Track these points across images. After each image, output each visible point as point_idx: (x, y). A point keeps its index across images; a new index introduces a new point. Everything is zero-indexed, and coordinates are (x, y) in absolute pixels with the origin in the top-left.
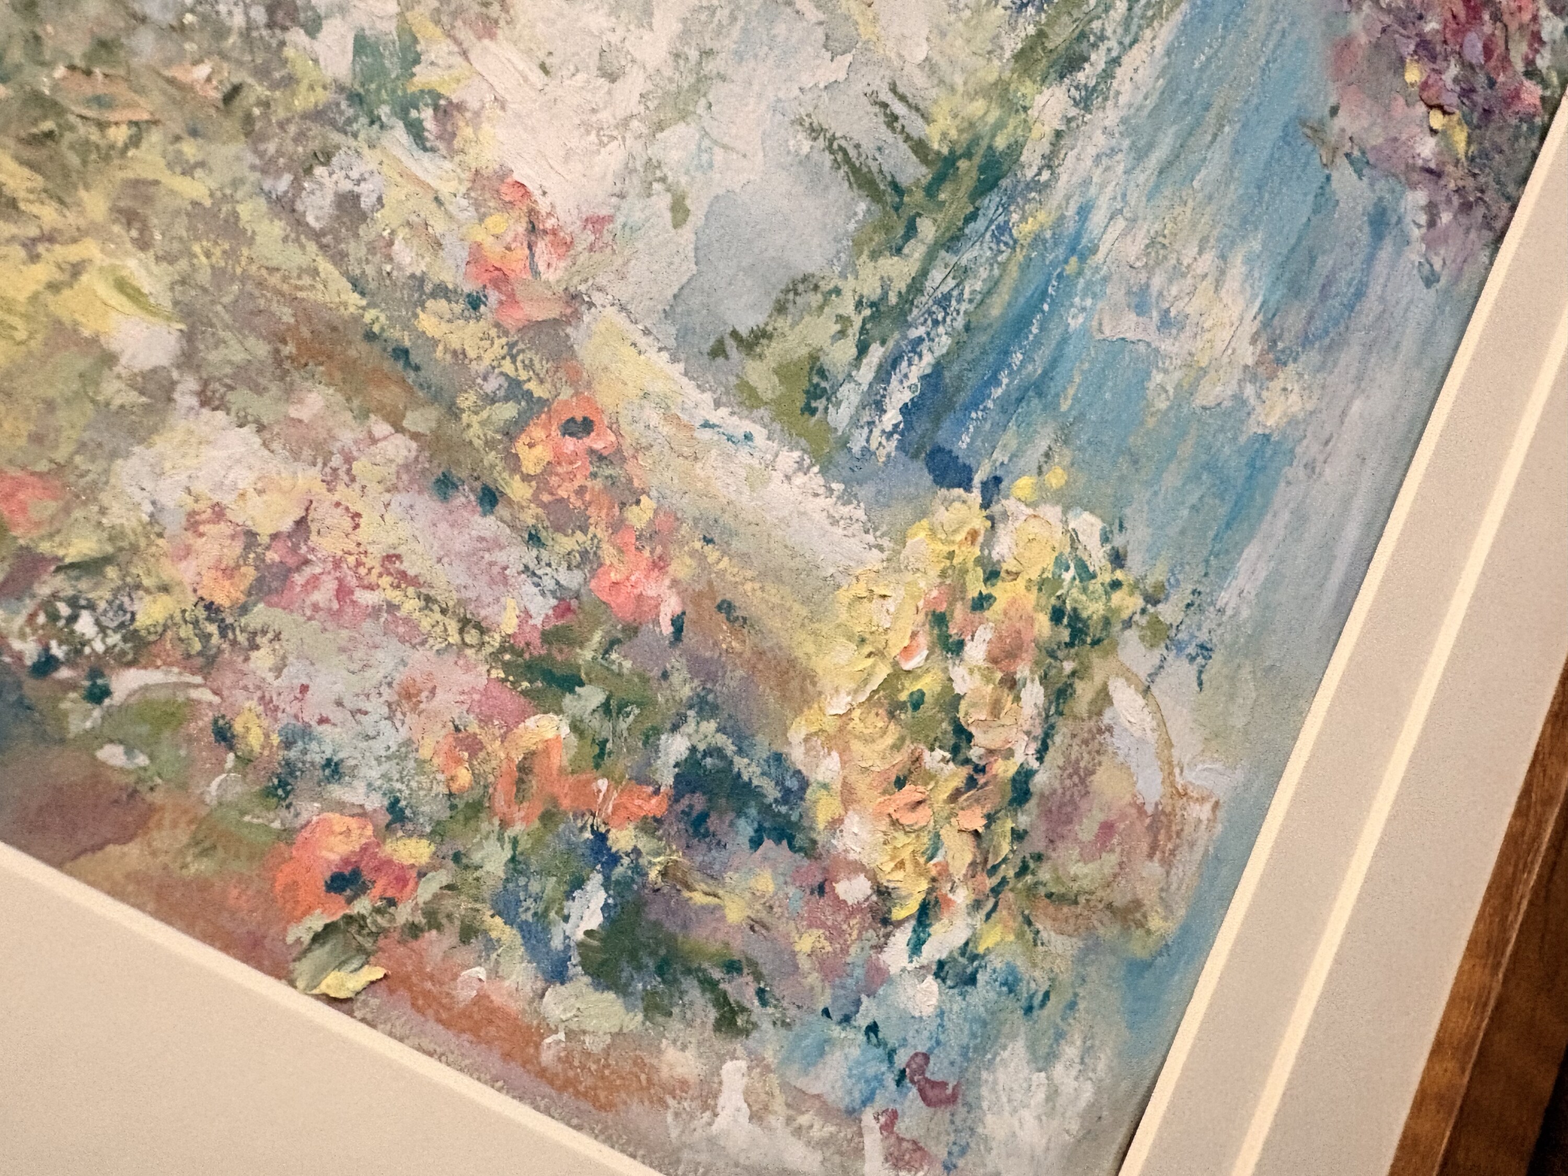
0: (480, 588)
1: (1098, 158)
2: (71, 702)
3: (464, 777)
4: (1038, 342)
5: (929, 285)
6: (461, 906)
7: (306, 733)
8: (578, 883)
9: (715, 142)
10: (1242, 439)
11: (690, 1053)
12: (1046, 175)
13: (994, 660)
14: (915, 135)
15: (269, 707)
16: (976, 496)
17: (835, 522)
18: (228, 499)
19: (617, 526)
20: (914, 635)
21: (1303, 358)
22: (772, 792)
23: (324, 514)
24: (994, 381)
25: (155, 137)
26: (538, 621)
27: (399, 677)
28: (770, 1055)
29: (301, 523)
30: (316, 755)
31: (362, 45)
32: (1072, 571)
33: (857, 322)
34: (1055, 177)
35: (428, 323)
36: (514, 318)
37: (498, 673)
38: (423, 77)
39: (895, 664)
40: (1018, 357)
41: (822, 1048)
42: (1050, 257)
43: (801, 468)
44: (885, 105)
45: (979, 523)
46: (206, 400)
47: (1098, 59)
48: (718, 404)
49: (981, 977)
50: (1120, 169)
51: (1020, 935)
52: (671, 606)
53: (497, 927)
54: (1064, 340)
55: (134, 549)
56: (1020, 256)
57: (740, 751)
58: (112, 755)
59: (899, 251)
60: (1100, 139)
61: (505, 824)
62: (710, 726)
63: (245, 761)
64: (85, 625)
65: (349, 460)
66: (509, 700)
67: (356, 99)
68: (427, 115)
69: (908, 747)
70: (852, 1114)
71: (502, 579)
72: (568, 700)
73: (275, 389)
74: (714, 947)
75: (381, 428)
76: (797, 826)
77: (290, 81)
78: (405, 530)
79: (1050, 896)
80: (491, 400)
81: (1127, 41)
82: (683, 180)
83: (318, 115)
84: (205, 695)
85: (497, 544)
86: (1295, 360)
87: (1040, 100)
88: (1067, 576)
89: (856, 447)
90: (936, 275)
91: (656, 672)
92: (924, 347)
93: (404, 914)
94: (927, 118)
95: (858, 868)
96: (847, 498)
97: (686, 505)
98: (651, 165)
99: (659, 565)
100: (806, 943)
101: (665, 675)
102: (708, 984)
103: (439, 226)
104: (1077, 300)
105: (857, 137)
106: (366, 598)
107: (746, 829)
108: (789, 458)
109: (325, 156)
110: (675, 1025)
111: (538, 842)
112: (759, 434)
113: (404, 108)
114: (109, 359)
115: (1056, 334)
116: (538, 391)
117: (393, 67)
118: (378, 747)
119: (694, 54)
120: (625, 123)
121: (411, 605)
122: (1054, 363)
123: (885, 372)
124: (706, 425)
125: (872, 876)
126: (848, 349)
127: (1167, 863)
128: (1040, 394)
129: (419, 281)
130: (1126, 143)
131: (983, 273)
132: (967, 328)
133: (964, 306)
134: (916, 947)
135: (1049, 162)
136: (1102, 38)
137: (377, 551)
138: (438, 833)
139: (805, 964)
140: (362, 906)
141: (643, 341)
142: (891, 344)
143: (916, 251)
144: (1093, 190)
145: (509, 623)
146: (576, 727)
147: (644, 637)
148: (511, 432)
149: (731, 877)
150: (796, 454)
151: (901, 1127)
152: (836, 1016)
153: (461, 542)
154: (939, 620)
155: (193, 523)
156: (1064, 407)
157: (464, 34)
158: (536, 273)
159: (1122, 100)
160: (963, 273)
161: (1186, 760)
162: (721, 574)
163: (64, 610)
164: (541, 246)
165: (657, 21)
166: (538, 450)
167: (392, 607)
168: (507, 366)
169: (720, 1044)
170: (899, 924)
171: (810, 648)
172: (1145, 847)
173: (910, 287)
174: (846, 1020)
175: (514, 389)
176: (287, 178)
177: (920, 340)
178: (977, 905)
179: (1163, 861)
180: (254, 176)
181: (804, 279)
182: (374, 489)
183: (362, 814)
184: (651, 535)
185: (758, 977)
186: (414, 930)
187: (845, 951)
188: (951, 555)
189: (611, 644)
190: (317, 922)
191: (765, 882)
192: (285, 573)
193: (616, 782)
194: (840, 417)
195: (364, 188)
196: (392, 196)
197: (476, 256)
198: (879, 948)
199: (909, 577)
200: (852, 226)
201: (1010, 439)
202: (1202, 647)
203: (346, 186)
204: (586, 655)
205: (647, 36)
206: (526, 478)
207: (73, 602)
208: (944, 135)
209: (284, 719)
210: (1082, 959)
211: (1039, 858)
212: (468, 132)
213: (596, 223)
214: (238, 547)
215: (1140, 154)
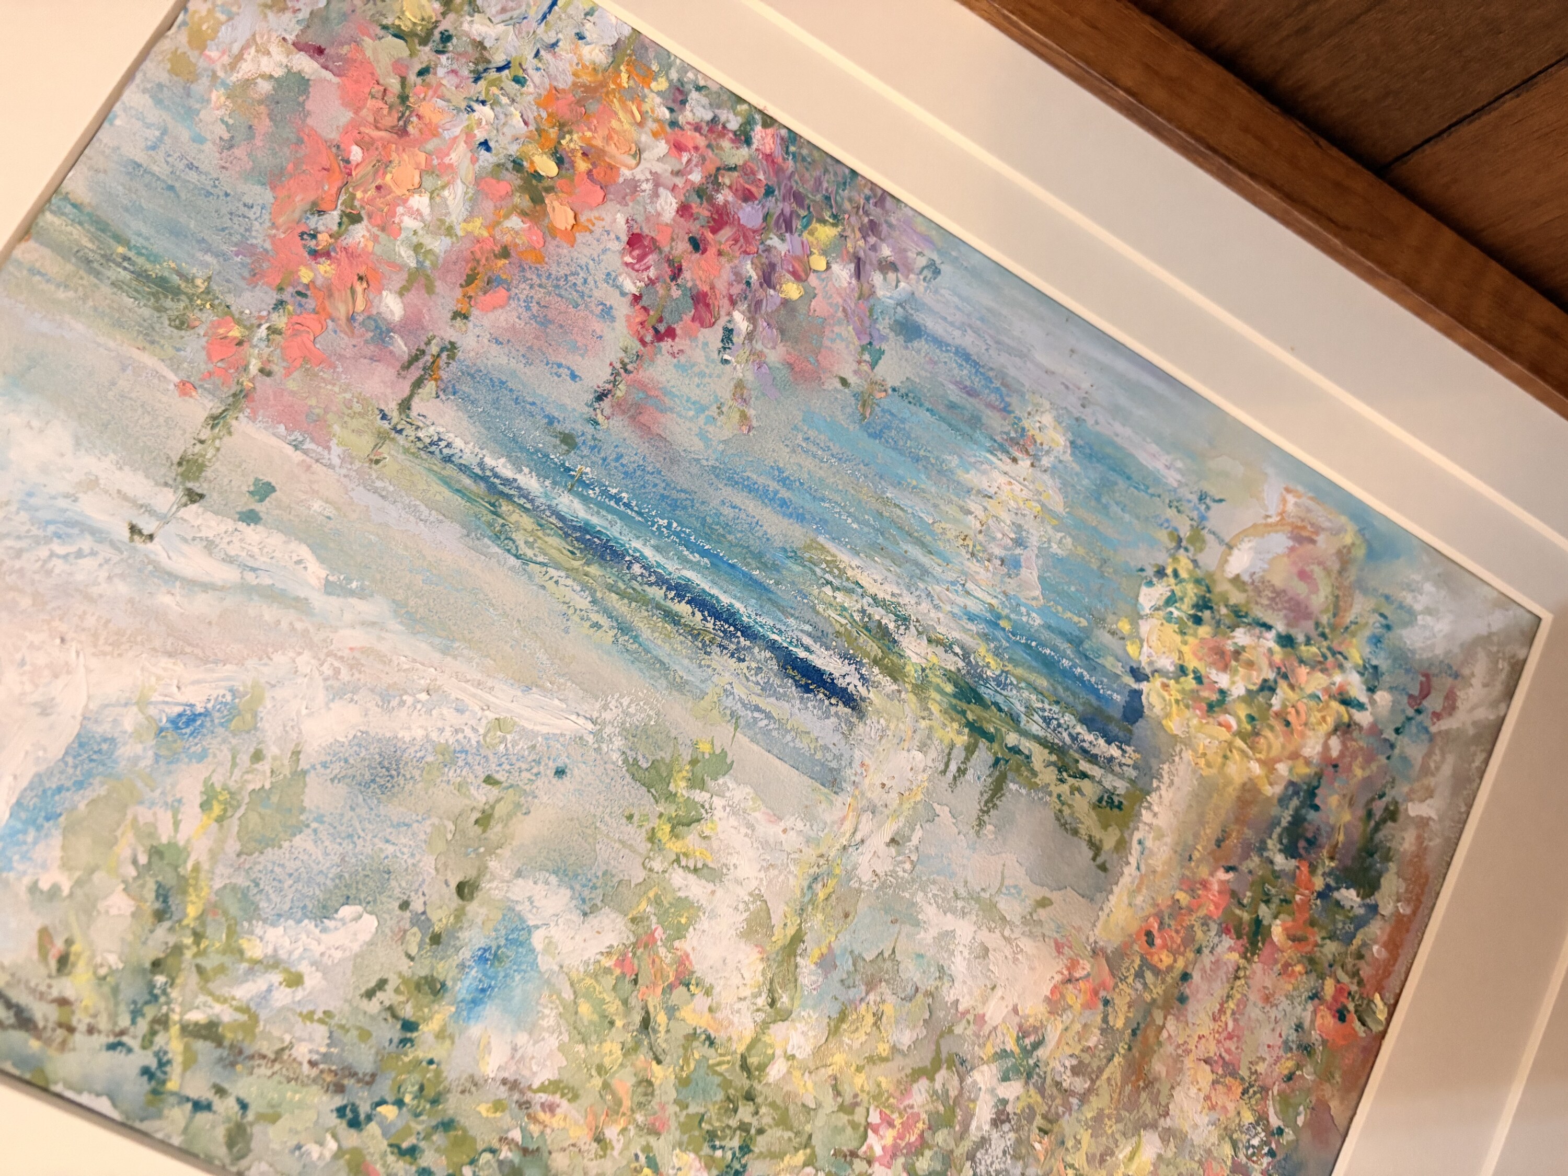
0: (1222, 974)
1: (937, 607)
2: (1283, 1141)
3: (1299, 968)
4: (1054, 648)
5: (1041, 733)
6: (1350, 961)
7: (1286, 1043)
8: (1338, 903)
9: (1002, 884)
10: (1077, 468)
11: (1406, 835)
12: (957, 650)
13: (1225, 668)
14: (963, 754)
15: (1278, 1059)
16: (1144, 686)
17: (1172, 782)
18: (1202, 1095)
19: (1190, 910)
20: (1220, 724)
21: (1018, 413)
22: (1295, 802)
23: (1201, 1053)
24: (1080, 678)
25: (1069, 1159)
26: (1232, 942)
27: (1260, 1004)
28: (1406, 789)
29: (1206, 1062)
30: (1293, 1036)
31: (1005, 1078)
32: (1172, 609)
33: (1071, 781)
34: (956, 642)
35: (1120, 1024)
36: (1110, 982)
37: (1256, 958)
38: (1011, 1045)
39: (1234, 735)
40: (1066, 663)
41: (1404, 759)
42: (1005, 644)
43: (1149, 808)
44: (955, 778)
45: (1157, 682)
46: (1166, 1114)
47: (878, 614)
48: (1128, 863)
49: (1374, 662)
50: (938, 588)
51: (1353, 635)
52: (1222, 875)
53: (1357, 942)
54: (1049, 627)
55: (1226, 1128)
56: (1010, 667)
57: (1279, 823)
58: (1300, 1121)
59: (1028, 757)
60: (925, 606)
61: (1316, 945)
62: (1270, 843)
63: (1299, 1067)
64: (1255, 1142)
65: (1178, 1046)
66: (1266, 951)
67: (1029, 1076)
68: (1027, 1041)
69: (1272, 721)
70: (1432, 738)
71: (1217, 963)
72: (1265, 923)
73: (1157, 1085)
74: (1361, 826)
75: (1165, 1034)
76: (1309, 784)
77: (1030, 1107)
78: (1202, 1015)
79: (1335, 615)
80: (1145, 985)
81: (860, 591)
82: (1028, 902)
83: (1041, 1091)
84: (1276, 1089)
85: (1203, 970)
86: (1020, 419)
87: (915, 659)
88: (1176, 613)
89: (1133, 773)
90: (1035, 729)
91: (1250, 878)
92: (1074, 732)
93: (1354, 988)
94: (952, 746)
95: (1326, 747)
96: (1160, 777)
97: (1176, 875)
98: (1025, 921)
99: (1205, 885)
100: (1359, 773)
101: (1250, 872)
102: (1377, 829)
103: (1078, 1027)
104: (1024, 619)
105: (977, 796)
106: (1231, 1025)
107: (1312, 815)
108: (1146, 816)
109: (1058, 1084)
110: (1393, 845)
111: (1322, 927)
112: (1137, 836)
113: (1027, 1052)
114: (1160, 1157)
115: (1045, 635)
116: (1138, 962)
117: (1010, 1062)
118: (1289, 1009)
119: (960, 904)
120: (1007, 940)
121: (1231, 1005)
122: (1062, 634)
123: (1093, 759)
124: (1138, 868)
125: (1329, 735)
126: (1086, 785)
127: (1318, 530)
128: (1081, 642)
129: (1103, 1031)
130: (921, 585)
131: (1026, 694)
132: (1057, 703)
133: (1047, 707)
134: (1361, 706)
135: (948, 647)
136: (863, 611)
137: (1212, 1025)
138: (1322, 977)
139: (1367, 773)
140: (1351, 1007)
141: (1106, 910)
142: (1077, 756)
143: (1027, 745)
144: (956, 610)
145: (1235, 956)
146: (1275, 917)
147: (1235, 887)
148: (1157, 972)
149: (1332, 821)
150: (1144, 812)
151: (1438, 709)
152: (1389, 752)
153: (1204, 987)
154: (1211, 707)
155: (1213, 1108)
156: (1084, 623)
157: (986, 1030)
158: (1088, 975)
159: (897, 591)
160: (1030, 710)
161: (1263, 513)
162: (1204, 848)
163: (1250, 1151)
164: (1077, 975)
165: (950, 928)
166: (1163, 957)
167: (1233, 1013)
168: (1130, 980)
169: (1401, 818)
170: (1350, 717)
171: (1230, 789)
172: (1310, 546)
173: (1045, 747)
174: (1392, 746)
175: (1139, 975)
176: (1071, 1100)
177: (1070, 735)
178: (1341, 667)
179: (1317, 533)
180: (1074, 1114)
181: (1058, 819)
182: (1188, 1032)
183: (1315, 1012)
184: (1192, 891)
185: (1373, 799)
186: (1360, 983)
187: (1361, 748)
188: (1177, 701)
189: (1241, 905)
190: (1357, 1024)
191: (1334, 800)
192: (1225, 1064)
193: (1296, 891)
194: (1121, 786)
195: (1067, 1064)
196: (1069, 1051)
197: (1087, 1006)
198: (1361, 728)
199: (1192, 730)
200: (1023, 791)
201: (1108, 662)
202: (1201, 499)
203: (1069, 1073)
204: (1246, 916)
205: (958, 932)
206: (1175, 961)
207: (1247, 1148)
208: (959, 733)
209: (1281, 1053)
210: (1365, 591)
211: (1317, 624)
212: (1031, 1020)
213: (1059, 948)
214: (1219, 1087)
215: (925, 572)
